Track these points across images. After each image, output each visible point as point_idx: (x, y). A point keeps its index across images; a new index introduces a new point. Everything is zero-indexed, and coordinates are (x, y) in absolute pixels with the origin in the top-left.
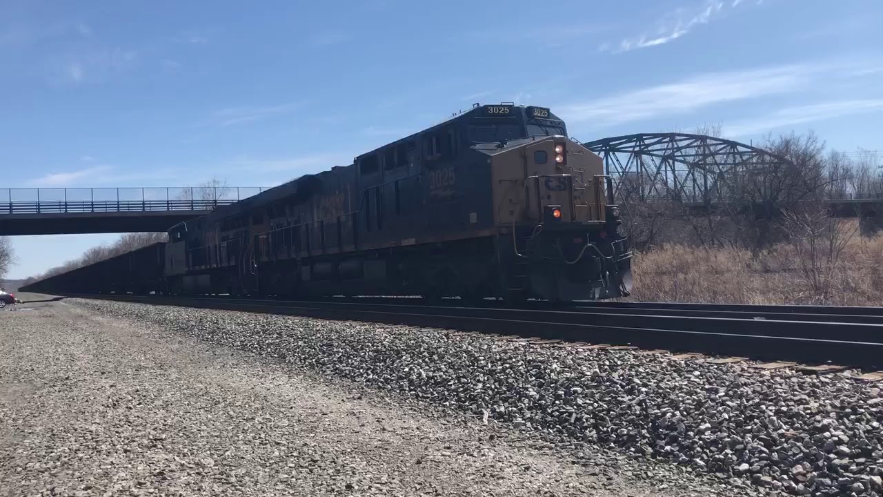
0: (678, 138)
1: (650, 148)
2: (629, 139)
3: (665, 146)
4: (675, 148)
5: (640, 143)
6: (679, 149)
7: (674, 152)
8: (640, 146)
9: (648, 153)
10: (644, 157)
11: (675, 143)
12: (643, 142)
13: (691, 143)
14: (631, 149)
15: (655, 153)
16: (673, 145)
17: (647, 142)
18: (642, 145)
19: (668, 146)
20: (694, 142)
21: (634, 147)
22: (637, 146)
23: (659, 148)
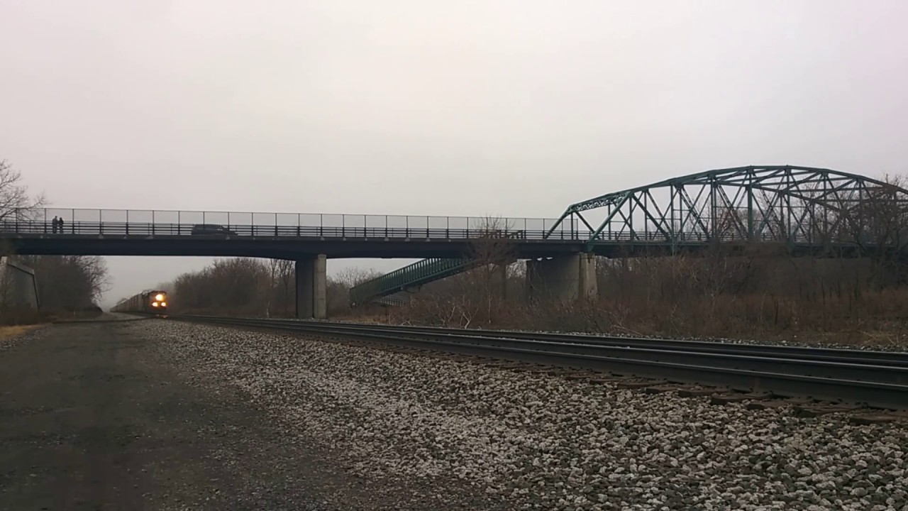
0: (793, 171)
1: (762, 182)
2: (739, 171)
3: (778, 180)
4: (791, 182)
5: (750, 176)
6: (796, 183)
7: (789, 187)
8: (750, 179)
9: (759, 187)
10: (755, 191)
11: (790, 177)
12: (754, 175)
13: (811, 177)
14: (741, 183)
15: (768, 187)
16: (788, 179)
17: (758, 175)
18: (753, 179)
19: (782, 179)
20: (813, 176)
21: (744, 180)
22: (748, 179)
23: (773, 182)
